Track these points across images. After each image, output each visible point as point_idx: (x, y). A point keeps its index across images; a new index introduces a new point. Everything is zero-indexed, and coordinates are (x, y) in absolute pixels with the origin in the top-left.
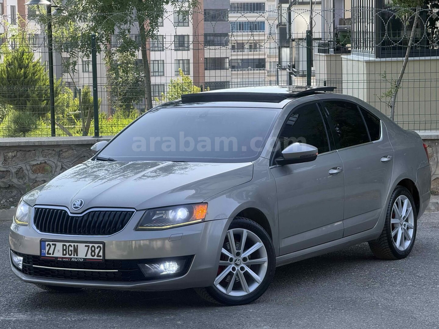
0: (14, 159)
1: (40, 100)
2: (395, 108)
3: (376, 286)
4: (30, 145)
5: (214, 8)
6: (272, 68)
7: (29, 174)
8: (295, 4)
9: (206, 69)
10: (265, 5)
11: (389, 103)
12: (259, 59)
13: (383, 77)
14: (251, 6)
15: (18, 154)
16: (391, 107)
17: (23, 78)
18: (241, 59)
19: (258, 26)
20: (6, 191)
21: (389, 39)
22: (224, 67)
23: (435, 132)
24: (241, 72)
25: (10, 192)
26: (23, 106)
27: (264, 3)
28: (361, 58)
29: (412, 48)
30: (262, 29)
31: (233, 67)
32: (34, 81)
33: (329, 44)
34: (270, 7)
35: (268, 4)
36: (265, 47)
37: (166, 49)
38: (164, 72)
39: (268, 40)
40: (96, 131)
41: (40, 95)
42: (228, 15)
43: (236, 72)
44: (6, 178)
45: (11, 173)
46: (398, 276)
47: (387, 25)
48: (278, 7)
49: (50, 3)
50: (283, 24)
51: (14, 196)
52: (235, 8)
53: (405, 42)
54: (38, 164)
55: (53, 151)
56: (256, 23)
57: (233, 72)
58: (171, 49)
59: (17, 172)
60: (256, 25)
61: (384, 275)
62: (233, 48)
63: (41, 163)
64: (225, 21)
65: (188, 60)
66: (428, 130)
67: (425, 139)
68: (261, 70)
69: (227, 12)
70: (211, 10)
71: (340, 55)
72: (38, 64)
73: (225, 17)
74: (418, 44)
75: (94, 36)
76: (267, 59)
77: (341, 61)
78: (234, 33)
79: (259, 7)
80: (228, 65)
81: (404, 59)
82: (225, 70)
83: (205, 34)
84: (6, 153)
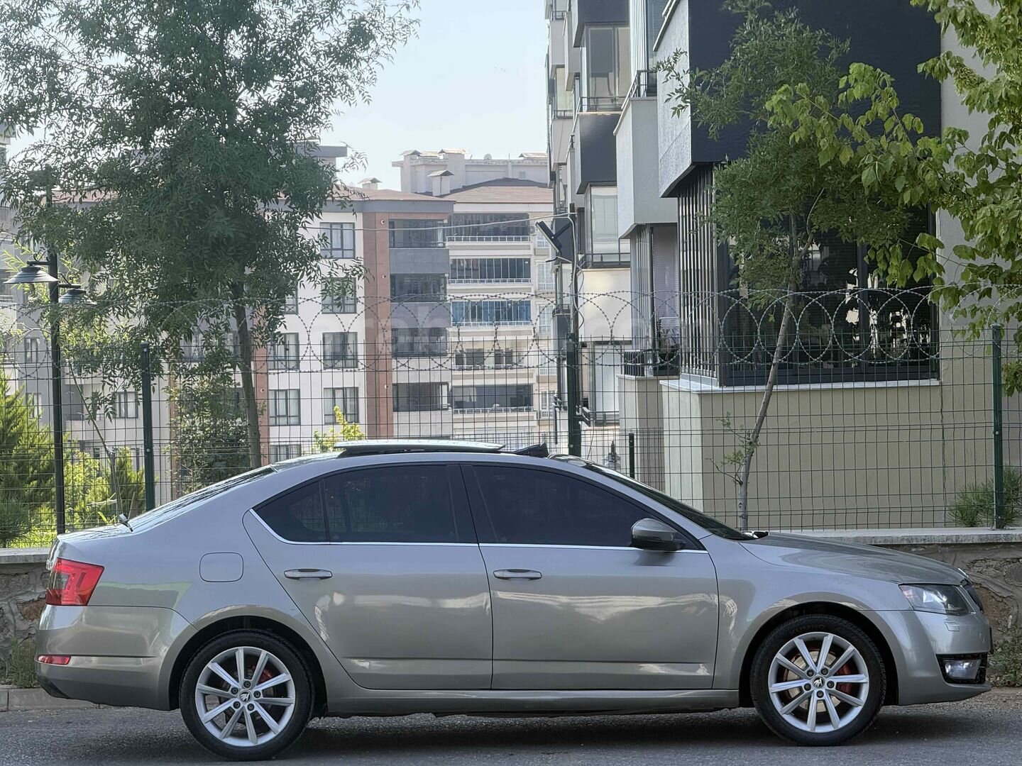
1: (22, 478)
2: (748, 486)
4: (18, 562)
5: (413, 272)
6: (547, 406)
7: (15, 621)
8: (586, 266)
9: (397, 409)
10: (529, 264)
11: (737, 477)
12: (518, 387)
13: (725, 425)
14: (498, 267)
16: (741, 483)
18: (476, 387)
19: (514, 312)
21: (729, 350)
22: (438, 404)
24: (478, 415)
27: (529, 260)
28: (696, 386)
29: (778, 367)
30: (525, 317)
31: (459, 405)
32: (10, 438)
33: (643, 355)
34: (540, 270)
35: (536, 261)
38: (299, 416)
41: (22, 468)
42: (445, 288)
43: (465, 416)
47: (723, 322)
48: (554, 270)
49: (57, 280)
50: (564, 307)
52: (461, 270)
54: (33, 600)
56: (510, 305)
57: (460, 416)
60: (510, 309)
62: (457, 361)
63: (39, 599)
64: (438, 300)
65: (356, 390)
68: (521, 410)
69: (443, 280)
70: (407, 275)
71: (658, 380)
72: (19, 401)
73: (439, 291)
74: (785, 360)
75: (147, 346)
76: (535, 387)
77: (659, 391)
78: (461, 327)
79: (516, 269)
80: (445, 400)
81: (764, 388)
82: (438, 412)
83: (393, 330)
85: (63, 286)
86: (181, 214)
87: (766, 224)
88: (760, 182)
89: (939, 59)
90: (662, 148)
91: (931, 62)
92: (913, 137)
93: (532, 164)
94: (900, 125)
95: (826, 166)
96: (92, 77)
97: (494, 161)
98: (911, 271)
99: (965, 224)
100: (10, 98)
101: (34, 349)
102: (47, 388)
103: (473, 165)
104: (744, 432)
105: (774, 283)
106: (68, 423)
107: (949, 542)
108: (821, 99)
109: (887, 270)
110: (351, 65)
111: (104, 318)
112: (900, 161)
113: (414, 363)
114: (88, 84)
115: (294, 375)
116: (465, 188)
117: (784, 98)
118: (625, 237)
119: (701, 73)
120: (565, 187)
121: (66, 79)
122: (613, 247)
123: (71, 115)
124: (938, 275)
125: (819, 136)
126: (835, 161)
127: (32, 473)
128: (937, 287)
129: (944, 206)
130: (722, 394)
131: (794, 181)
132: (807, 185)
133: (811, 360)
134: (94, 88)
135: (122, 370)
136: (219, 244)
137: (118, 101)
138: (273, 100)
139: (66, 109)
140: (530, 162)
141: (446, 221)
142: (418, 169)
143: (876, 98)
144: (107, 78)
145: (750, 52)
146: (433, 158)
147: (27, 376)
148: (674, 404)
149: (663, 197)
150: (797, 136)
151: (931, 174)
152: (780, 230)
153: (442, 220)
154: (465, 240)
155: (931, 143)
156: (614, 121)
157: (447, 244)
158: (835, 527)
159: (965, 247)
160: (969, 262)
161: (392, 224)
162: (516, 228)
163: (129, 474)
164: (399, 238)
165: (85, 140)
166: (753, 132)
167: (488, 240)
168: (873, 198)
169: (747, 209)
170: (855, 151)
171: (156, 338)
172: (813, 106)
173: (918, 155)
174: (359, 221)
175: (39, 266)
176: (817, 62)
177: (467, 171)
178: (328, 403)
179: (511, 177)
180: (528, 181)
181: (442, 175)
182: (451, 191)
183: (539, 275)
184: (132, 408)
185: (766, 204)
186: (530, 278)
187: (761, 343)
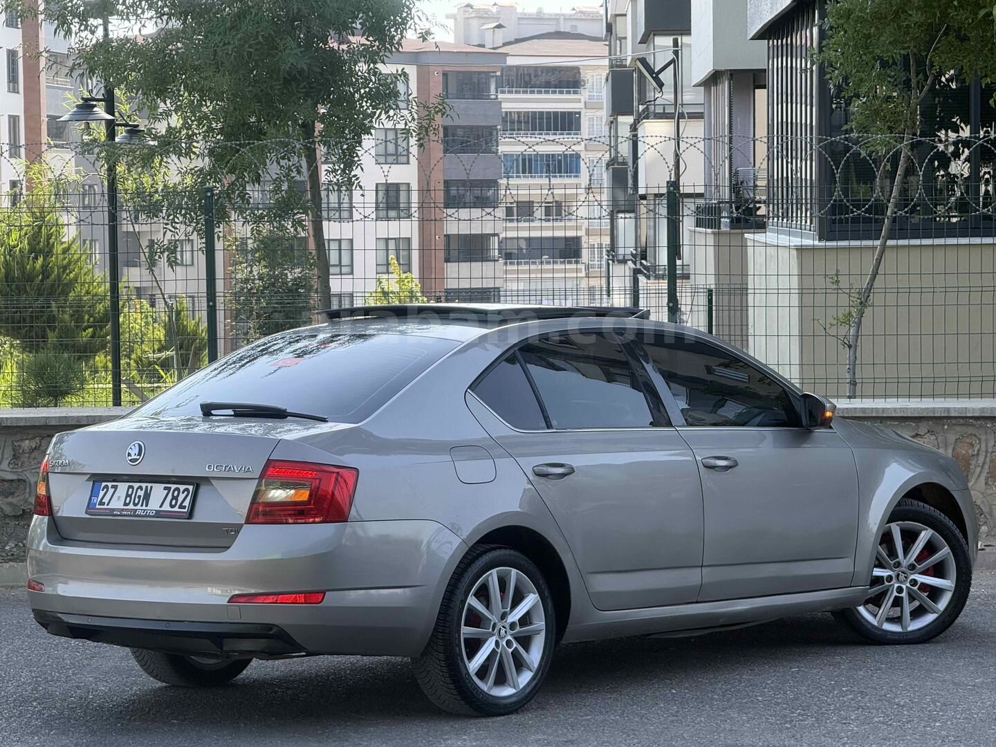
0: (35, 454)
1: (77, 327)
2: (859, 349)
3: (807, 722)
4: (70, 423)
5: (465, 124)
6: (596, 259)
8: (647, 117)
9: (447, 260)
10: (580, 117)
11: (846, 339)
12: (566, 239)
13: (833, 283)
14: (549, 120)
15: (43, 444)
16: (850, 347)
17: (40, 277)
18: (525, 239)
19: (565, 165)
20: (17, 523)
21: (845, 201)
22: (488, 255)
23: (942, 402)
24: (527, 268)
25: (26, 527)
26: (39, 341)
27: (579, 113)
28: (784, 240)
29: (894, 220)
30: (574, 170)
31: (508, 256)
32: (66, 284)
33: (719, 207)
34: (591, 123)
35: (587, 114)
36: (577, 216)
37: (367, 219)
38: (352, 266)
39: (584, 202)
41: (77, 316)
42: (497, 141)
43: (515, 267)
44: (18, 496)
45: (28, 485)
46: (855, 703)
47: (839, 171)
48: (608, 122)
49: (113, 118)
50: (620, 160)
52: (512, 122)
53: (880, 208)
56: (561, 157)
57: (509, 267)
60: (560, 162)
61: (826, 701)
62: (509, 211)
64: (490, 152)
65: (409, 240)
66: (915, 396)
67: (922, 415)
68: (570, 263)
69: (495, 132)
70: (459, 126)
71: (743, 234)
72: (74, 247)
73: (491, 143)
74: (906, 212)
75: (211, 190)
76: (584, 239)
77: (744, 246)
78: (510, 179)
79: (567, 122)
80: (497, 251)
81: (878, 243)
82: (490, 263)
83: (445, 182)
84: (16, 442)
85: (121, 125)
86: (250, 46)
88: (879, 17)
93: (583, 17)
97: (546, 14)
102: (103, 234)
103: (524, 18)
104: (854, 290)
105: (891, 129)
106: (125, 269)
111: (165, 159)
113: (464, 213)
115: (346, 226)
116: (518, 41)
118: (698, 85)
120: (625, 38)
127: (88, 320)
130: (826, 249)
131: (917, 17)
132: (929, 21)
135: (184, 216)
136: (292, 78)
140: (583, 15)
141: (498, 74)
142: (470, 21)
146: (486, 11)
147: (80, 220)
148: (760, 260)
149: (751, 39)
153: (495, 72)
154: (516, 92)
157: (500, 96)
158: (958, 396)
161: (445, 75)
162: (568, 80)
163: (185, 323)
164: (452, 90)
167: (540, 92)
169: (862, 47)
171: (220, 181)
174: (412, 71)
175: (95, 103)
177: (519, 24)
178: (382, 254)
179: (562, 30)
180: (579, 34)
181: (494, 28)
182: (505, 44)
183: (589, 128)
184: (188, 256)
185: (885, 41)
186: (580, 130)
187: (880, 194)
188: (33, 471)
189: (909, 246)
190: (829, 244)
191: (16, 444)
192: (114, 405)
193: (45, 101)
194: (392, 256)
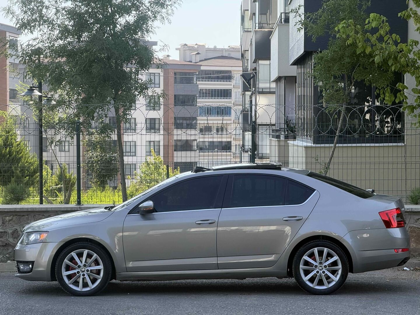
0: (11, 222)
1: (22, 176)
4: (24, 210)
5: (184, 94)
6: (238, 150)
9: (175, 150)
10: (231, 91)
12: (226, 142)
13: (316, 160)
14: (218, 93)
15: (14, 218)
17: (8, 156)
18: (207, 142)
19: (224, 111)
20: (3, 248)
22: (193, 148)
24: (212, 154)
25: (7, 250)
27: (231, 90)
28: (303, 144)
30: (229, 113)
31: (201, 149)
32: (18, 159)
34: (236, 94)
35: (234, 90)
37: (138, 134)
38: (135, 152)
40: (78, 200)
41: (22, 171)
42: (196, 101)
43: (203, 154)
44: (4, 238)
45: (8, 234)
47: (317, 118)
48: (242, 94)
49: (42, 94)
50: (246, 110)
51: (10, 253)
52: (203, 93)
55: (43, 216)
56: (223, 108)
57: (201, 154)
58: (142, 134)
59: (13, 233)
60: (223, 110)
62: (201, 131)
64: (193, 106)
65: (159, 142)
68: (226, 152)
69: (196, 97)
70: (181, 95)
72: (22, 144)
73: (194, 102)
74: (342, 134)
76: (232, 142)
77: (287, 146)
78: (202, 117)
79: (226, 94)
80: (196, 147)
81: (333, 145)
82: (193, 152)
83: (175, 118)
84: (4, 217)
85: (44, 97)
87: (335, 77)
88: (333, 60)
89: (407, 11)
90: (291, 45)
91: (403, 12)
92: (396, 43)
93: (233, 50)
94: (391, 38)
95: (360, 54)
96: (58, 11)
97: (218, 49)
98: (394, 99)
99: (417, 80)
100: (23, 19)
101: (27, 123)
103: (209, 50)
104: (323, 163)
105: (338, 102)
106: (45, 153)
107: (408, 211)
108: (359, 26)
109: (384, 97)
110: (164, 7)
112: (391, 53)
114: (56, 14)
116: (206, 60)
117: (345, 26)
118: (273, 81)
119: (309, 14)
120: (248, 60)
121: (47, 12)
122: (267, 85)
123: (48, 27)
124: (405, 101)
125: (358, 42)
126: (364, 52)
127: (27, 173)
128: (405, 105)
129: (408, 72)
130: (316, 147)
131: (347, 60)
132: (352, 61)
133: (353, 134)
134: (58, 16)
137: (68, 22)
138: (131, 22)
139: (46, 24)
140: (233, 49)
141: (197, 73)
142: (186, 51)
143: (381, 27)
144: (64, 12)
145: (330, 6)
146: (193, 47)
147: (29, 134)
149: (291, 65)
150: (349, 42)
151: (403, 58)
152: (341, 80)
153: (196, 73)
155: (403, 46)
156: (270, 33)
157: (198, 82)
159: (417, 89)
160: (418, 95)
161: (175, 74)
162: (227, 76)
163: (66, 175)
164: (178, 80)
165: (54, 37)
166: (330, 39)
167: (215, 81)
168: (379, 67)
169: (327, 71)
170: (372, 48)
172: (355, 30)
173: (398, 51)
174: (162, 72)
175: (34, 88)
176: (357, 10)
177: (206, 53)
178: (148, 147)
179: (224, 55)
180: (231, 57)
181: (196, 54)
182: (200, 61)
183: (235, 96)
184: (67, 148)
185: (335, 69)
186: (231, 97)
187: (332, 127)
188: (10, 228)
189: (347, 147)
190: (317, 145)
191: (3, 218)
192: (40, 204)
193: (9, 83)
194: (152, 148)
